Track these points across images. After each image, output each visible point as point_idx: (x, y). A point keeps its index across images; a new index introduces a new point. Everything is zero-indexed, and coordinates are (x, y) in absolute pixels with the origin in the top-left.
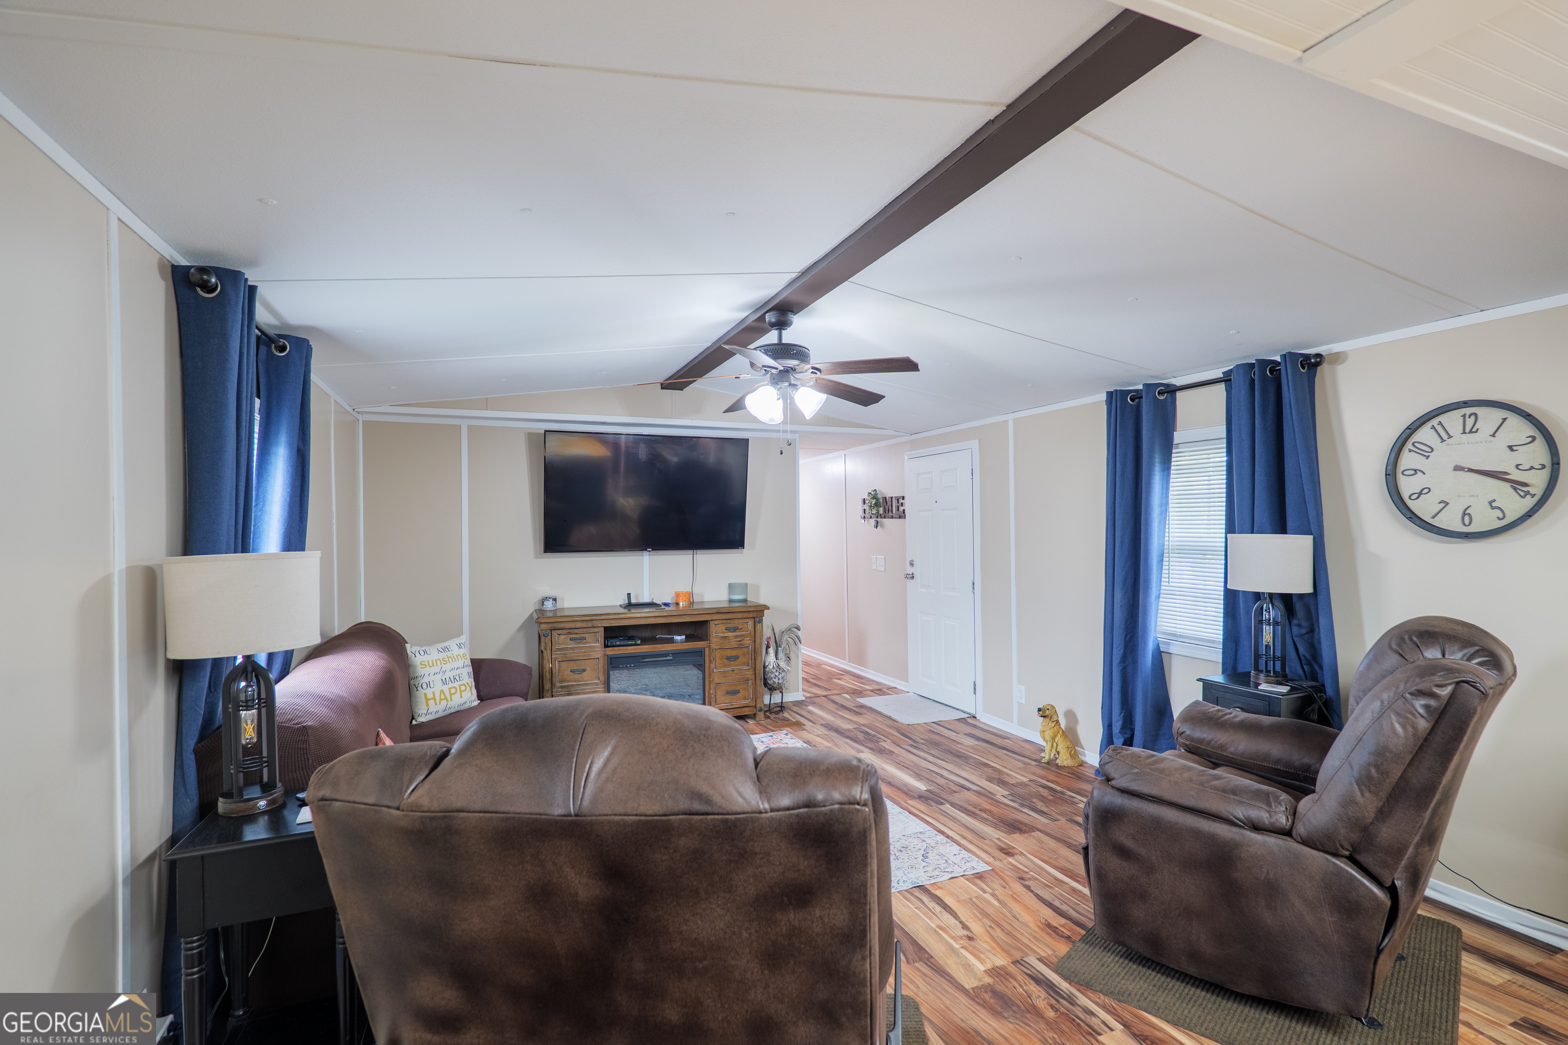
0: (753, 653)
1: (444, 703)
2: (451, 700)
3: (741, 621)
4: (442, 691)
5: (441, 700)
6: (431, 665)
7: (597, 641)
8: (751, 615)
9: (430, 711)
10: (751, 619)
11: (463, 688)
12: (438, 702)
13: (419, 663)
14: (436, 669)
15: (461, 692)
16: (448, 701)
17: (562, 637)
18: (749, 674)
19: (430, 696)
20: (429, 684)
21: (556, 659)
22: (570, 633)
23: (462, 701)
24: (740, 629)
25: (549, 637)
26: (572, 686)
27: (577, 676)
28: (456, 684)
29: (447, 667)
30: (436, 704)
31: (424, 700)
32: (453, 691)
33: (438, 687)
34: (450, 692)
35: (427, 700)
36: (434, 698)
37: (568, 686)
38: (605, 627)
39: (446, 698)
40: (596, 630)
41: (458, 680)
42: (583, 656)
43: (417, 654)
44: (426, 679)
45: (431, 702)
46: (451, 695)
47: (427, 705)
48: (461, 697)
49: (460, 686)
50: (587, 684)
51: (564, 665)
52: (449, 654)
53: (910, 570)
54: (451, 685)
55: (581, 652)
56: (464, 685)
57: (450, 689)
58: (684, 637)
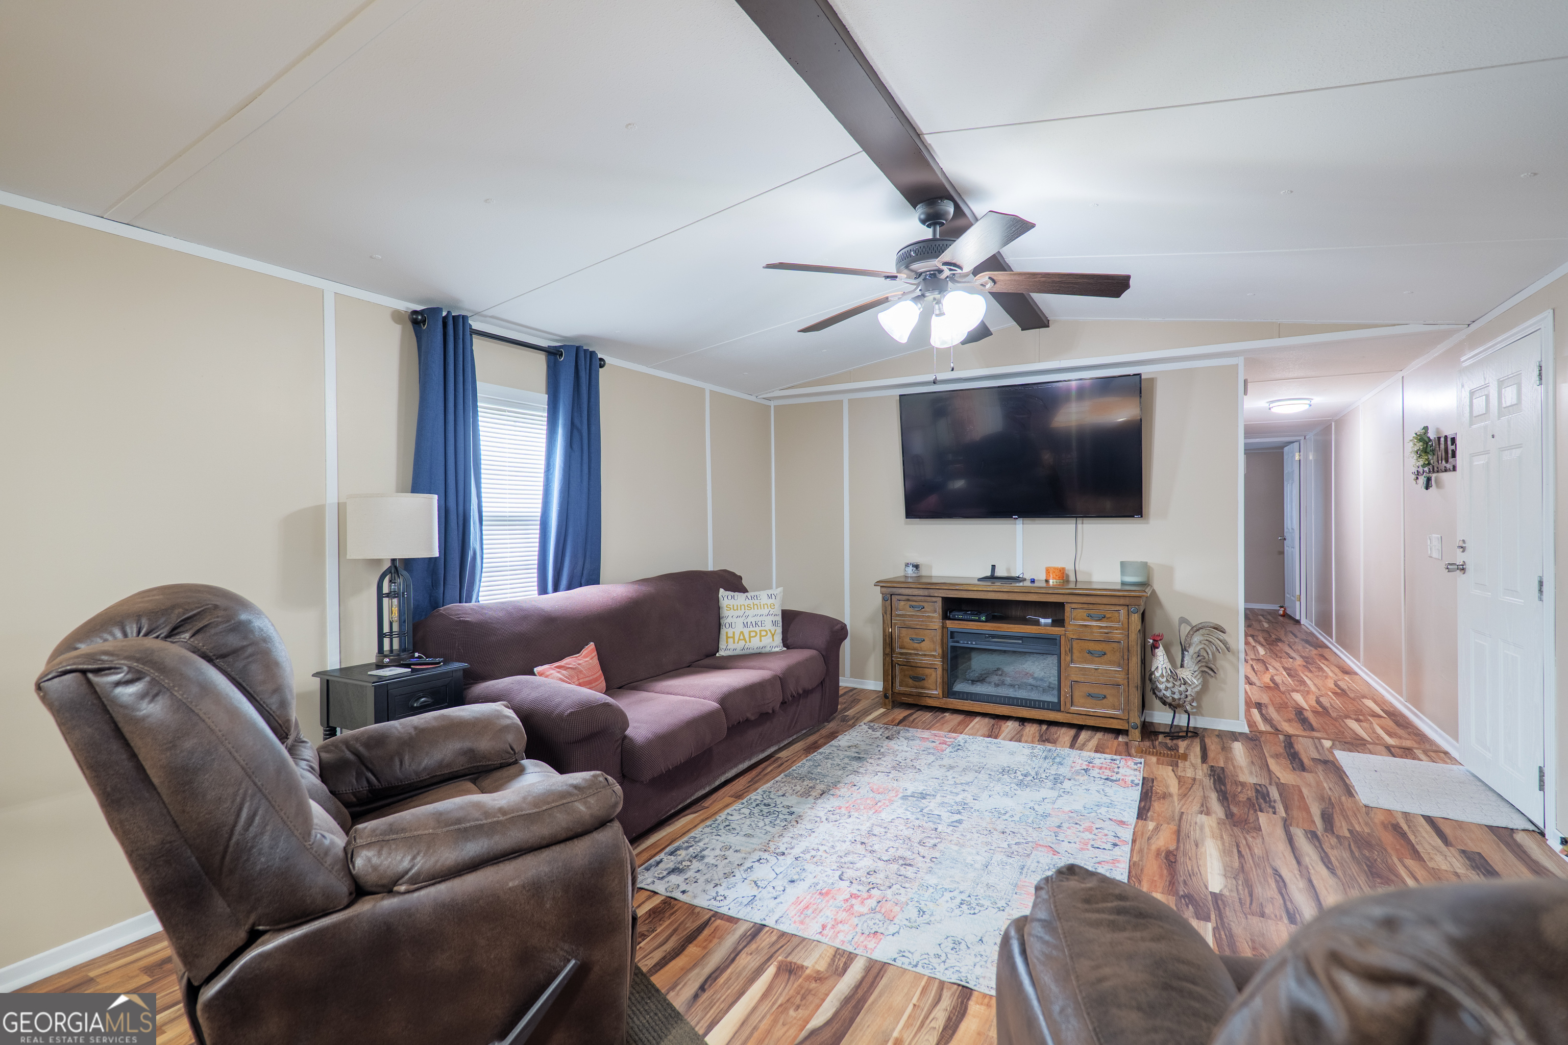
0: (1126, 651)
1: (742, 643)
2: (750, 642)
3: (1108, 607)
4: (742, 633)
5: (739, 640)
6: (735, 608)
7: (935, 611)
8: (1127, 601)
9: (728, 647)
10: (1124, 607)
11: (764, 633)
12: (736, 641)
13: (725, 606)
14: (740, 613)
15: (761, 636)
16: (746, 642)
17: (902, 603)
18: (1120, 678)
19: (730, 635)
20: (730, 625)
21: (895, 624)
22: (908, 600)
23: (761, 645)
24: (1108, 618)
25: (889, 601)
26: (910, 654)
27: (916, 645)
28: (757, 629)
29: (751, 613)
30: (734, 643)
31: (725, 637)
32: (753, 634)
33: (738, 628)
34: (750, 634)
35: (727, 638)
36: (733, 638)
37: (906, 654)
38: (943, 598)
39: (744, 639)
40: (934, 599)
41: (760, 625)
42: (921, 625)
43: (725, 598)
44: (729, 620)
45: (730, 640)
46: (750, 637)
47: (727, 642)
48: (761, 641)
49: (760, 631)
50: (925, 655)
51: (904, 631)
52: (756, 602)
53: (1460, 558)
54: (751, 629)
55: (919, 621)
56: (766, 631)
57: (750, 632)
58: (1049, 621)
